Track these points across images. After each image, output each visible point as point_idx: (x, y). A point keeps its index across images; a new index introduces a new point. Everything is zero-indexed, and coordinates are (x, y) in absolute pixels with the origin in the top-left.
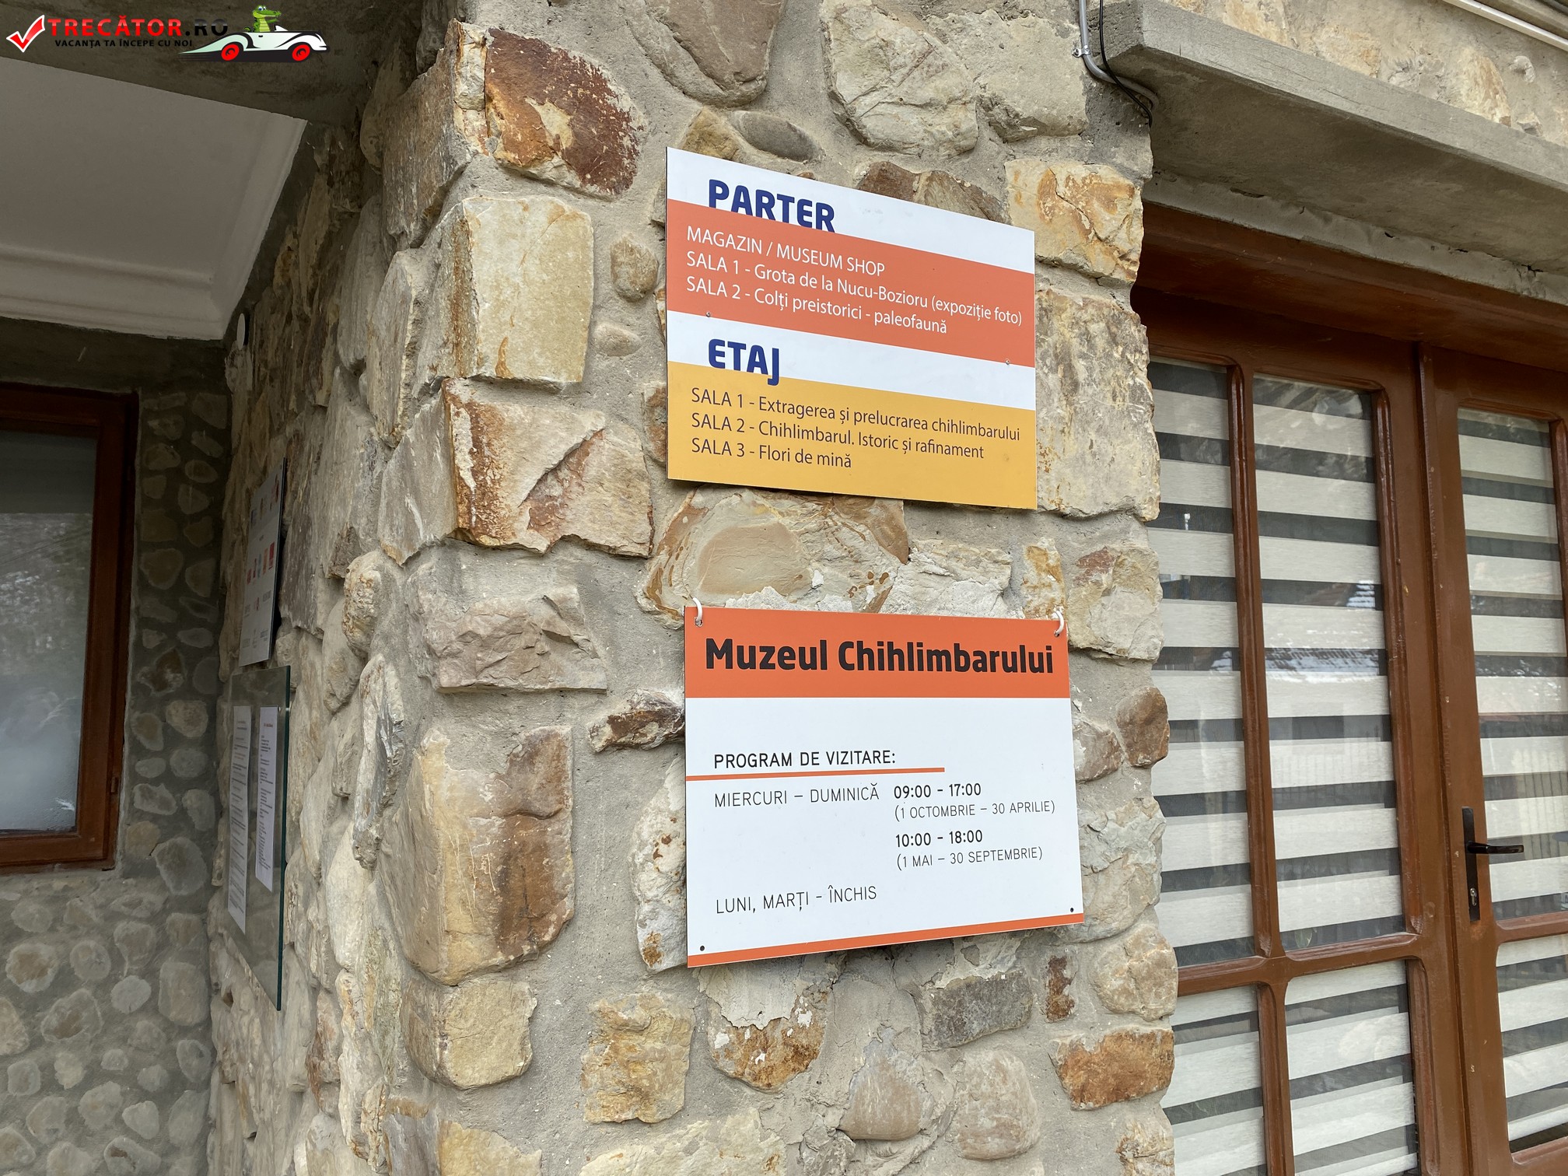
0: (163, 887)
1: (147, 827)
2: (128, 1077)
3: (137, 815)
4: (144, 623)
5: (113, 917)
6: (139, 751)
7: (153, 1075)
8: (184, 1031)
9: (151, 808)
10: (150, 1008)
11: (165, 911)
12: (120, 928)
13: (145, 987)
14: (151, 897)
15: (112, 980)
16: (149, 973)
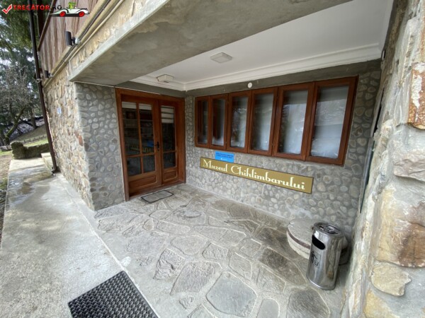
0: (352, 172)
1: (350, 161)
2: (342, 202)
3: (349, 158)
4: (354, 123)
5: (342, 175)
6: (351, 147)
7: (346, 203)
8: (353, 198)
9: (352, 158)
10: (347, 192)
11: (352, 177)
12: (343, 178)
13: (347, 189)
14: (350, 174)
15: (340, 186)
16: (348, 186)
